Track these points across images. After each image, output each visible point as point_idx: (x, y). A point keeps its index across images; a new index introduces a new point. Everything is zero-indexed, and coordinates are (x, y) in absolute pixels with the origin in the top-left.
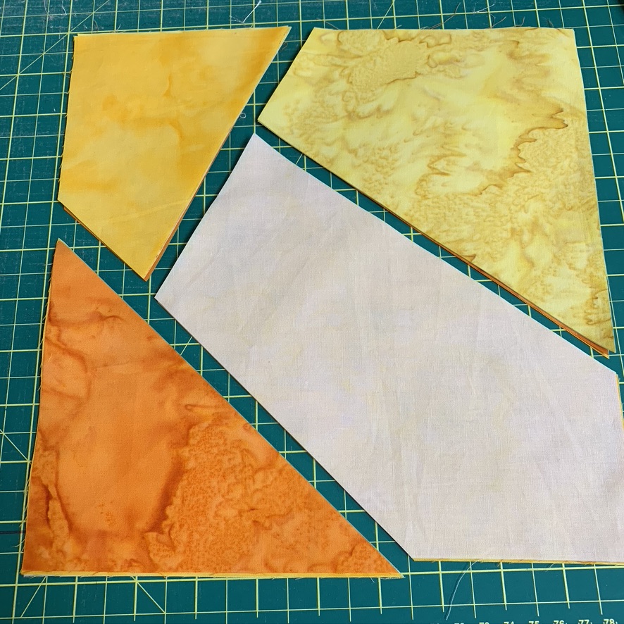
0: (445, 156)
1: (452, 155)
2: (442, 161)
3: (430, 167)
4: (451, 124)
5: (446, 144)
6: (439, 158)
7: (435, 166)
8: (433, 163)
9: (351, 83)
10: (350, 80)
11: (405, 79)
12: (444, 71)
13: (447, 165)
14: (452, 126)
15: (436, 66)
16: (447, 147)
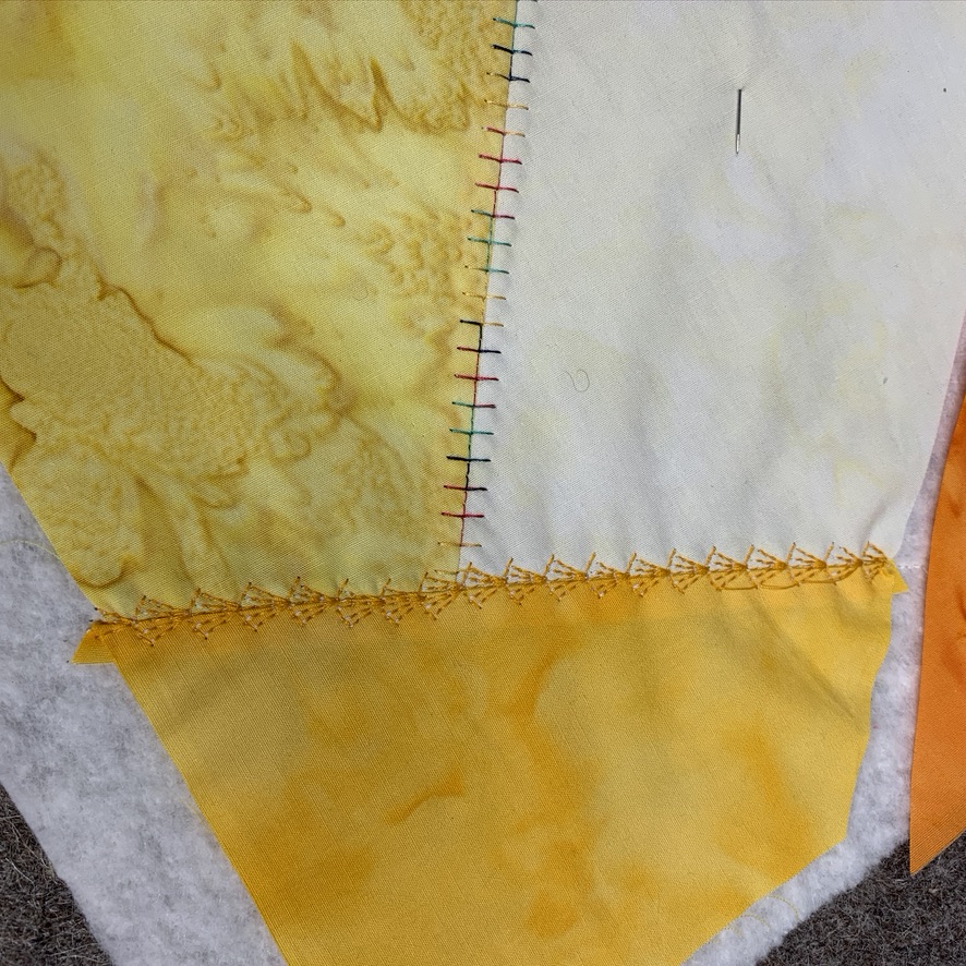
0: (327, 99)
1: (314, 81)
2: (345, 101)
3: (380, 123)
4: (221, 124)
5: (290, 112)
6: (340, 111)
7: (372, 111)
8: (363, 122)
9: (240, 461)
10: (235, 468)
11: (144, 318)
12: (50, 219)
13: (349, 82)
14: (225, 118)
15: (50, 250)
16: (298, 106)
